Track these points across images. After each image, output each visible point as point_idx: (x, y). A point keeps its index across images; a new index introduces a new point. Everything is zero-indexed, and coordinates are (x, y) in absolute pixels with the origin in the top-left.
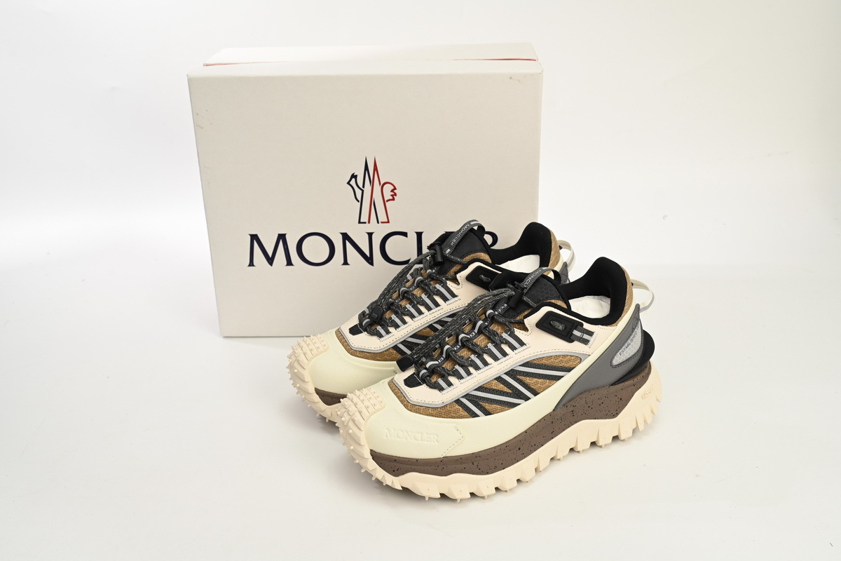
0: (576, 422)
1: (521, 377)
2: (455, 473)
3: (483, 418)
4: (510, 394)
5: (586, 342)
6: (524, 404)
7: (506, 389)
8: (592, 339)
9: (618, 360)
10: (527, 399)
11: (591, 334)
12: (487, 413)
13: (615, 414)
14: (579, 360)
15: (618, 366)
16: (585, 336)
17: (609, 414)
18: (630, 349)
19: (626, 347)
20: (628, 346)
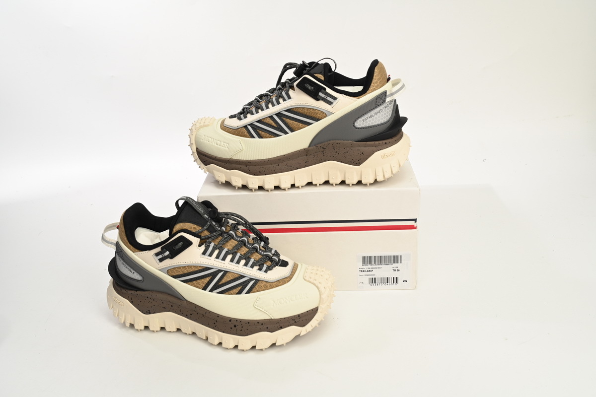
0: (326, 161)
1: (284, 119)
2: (235, 169)
3: (257, 139)
4: (276, 128)
5: (330, 103)
6: (284, 136)
7: (274, 124)
8: (335, 102)
9: (360, 123)
10: (286, 133)
11: (335, 98)
12: (260, 137)
13: (358, 163)
14: (324, 115)
15: (361, 128)
16: (329, 99)
17: (353, 161)
18: (373, 120)
19: (369, 117)
20: (371, 116)
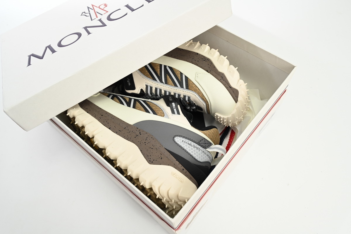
1: (137, 102)
4: (127, 102)
5: (173, 112)
8: (176, 115)
9: (178, 140)
10: (129, 106)
11: (179, 113)
12: (113, 99)
13: (151, 161)
14: (163, 115)
15: (176, 143)
16: (175, 110)
17: (149, 157)
18: (189, 147)
19: (188, 144)
20: (190, 144)
